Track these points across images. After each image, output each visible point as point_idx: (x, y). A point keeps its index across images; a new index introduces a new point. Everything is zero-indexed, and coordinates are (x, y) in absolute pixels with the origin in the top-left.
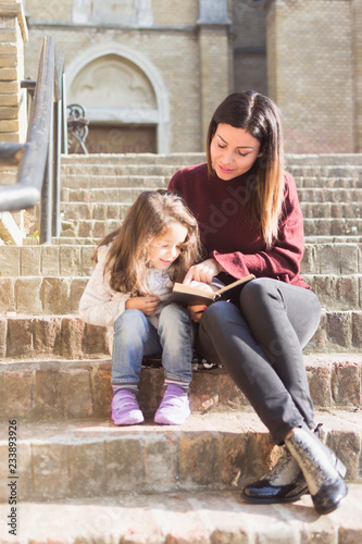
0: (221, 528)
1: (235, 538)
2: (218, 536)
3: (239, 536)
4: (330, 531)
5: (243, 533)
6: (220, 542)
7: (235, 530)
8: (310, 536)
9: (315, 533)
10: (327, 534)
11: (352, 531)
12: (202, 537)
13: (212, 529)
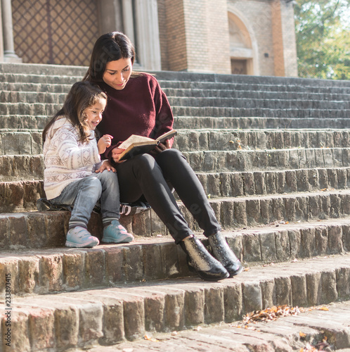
0: (59, 308)
1: (68, 314)
2: (58, 313)
3: (70, 312)
4: (119, 304)
5: (72, 310)
6: (60, 316)
7: (68, 309)
8: (109, 308)
9: (111, 306)
10: (118, 306)
11: (130, 303)
12: (50, 315)
13: (54, 310)
